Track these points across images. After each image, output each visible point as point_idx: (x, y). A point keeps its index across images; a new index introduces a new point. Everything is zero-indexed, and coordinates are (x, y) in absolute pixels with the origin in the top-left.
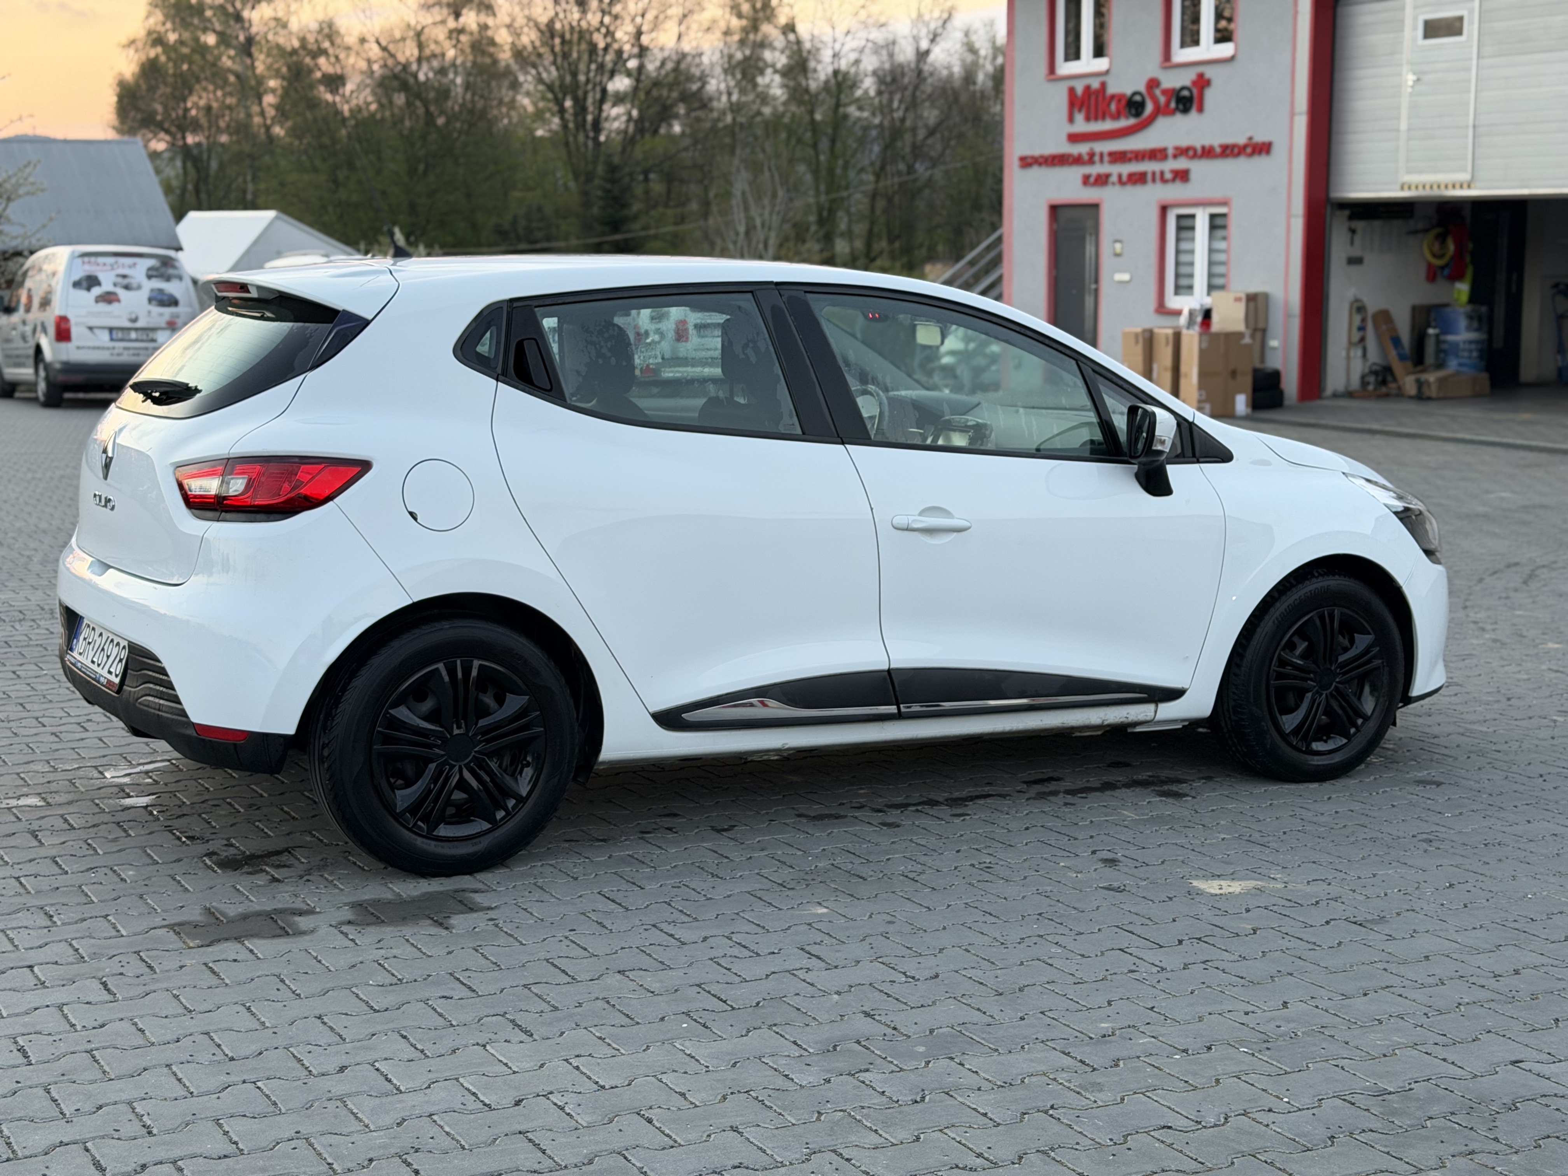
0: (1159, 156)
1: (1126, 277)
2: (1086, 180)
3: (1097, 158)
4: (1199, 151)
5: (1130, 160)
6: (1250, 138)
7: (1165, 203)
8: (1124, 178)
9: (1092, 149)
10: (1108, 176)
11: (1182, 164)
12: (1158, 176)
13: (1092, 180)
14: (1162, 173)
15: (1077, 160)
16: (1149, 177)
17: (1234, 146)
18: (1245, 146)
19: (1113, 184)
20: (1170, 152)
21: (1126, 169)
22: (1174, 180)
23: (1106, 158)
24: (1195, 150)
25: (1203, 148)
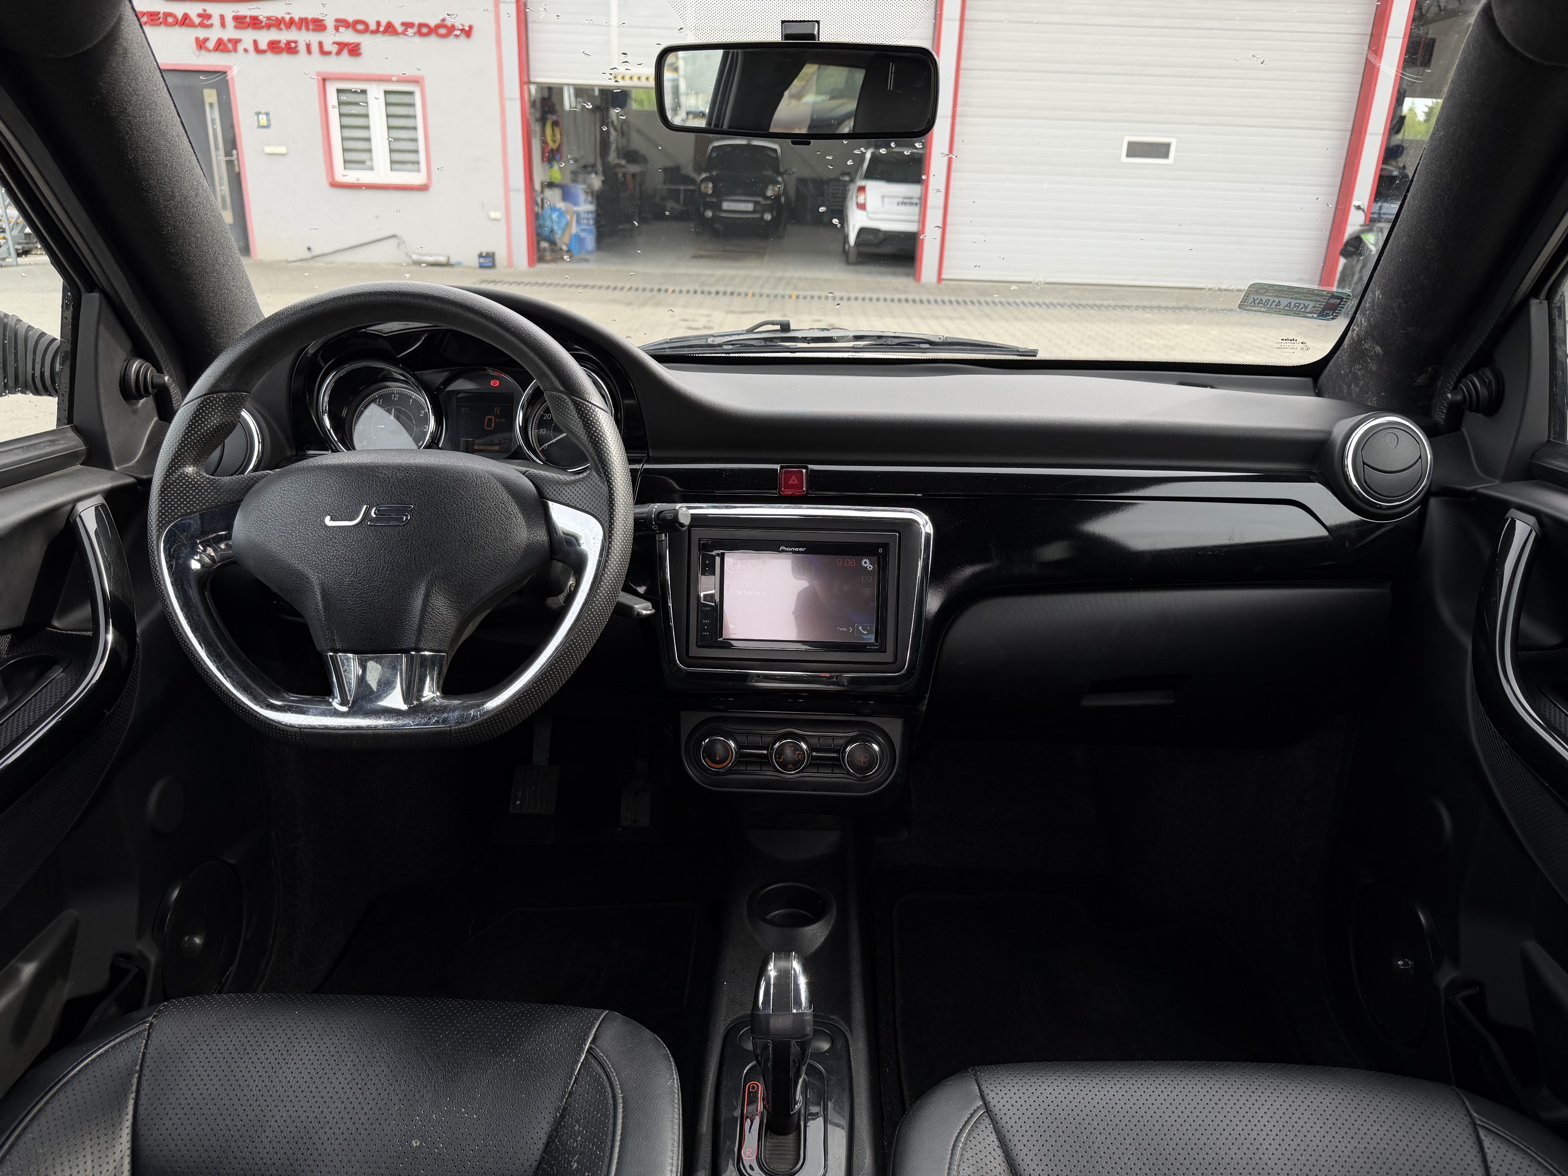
0: (311, 27)
1: (283, 150)
2: (201, 44)
3: (215, 20)
4: (373, 26)
5: (268, 27)
6: (444, 20)
7: (325, 76)
8: (263, 45)
9: (205, 10)
10: (236, 42)
11: (348, 36)
12: (315, 48)
13: (211, 45)
14: (321, 44)
15: (185, 21)
16: (302, 48)
17: (421, 25)
18: (438, 27)
19: (246, 50)
20: (330, 23)
21: (264, 37)
22: (339, 53)
23: (230, 23)
24: (366, 25)
25: (378, 24)
